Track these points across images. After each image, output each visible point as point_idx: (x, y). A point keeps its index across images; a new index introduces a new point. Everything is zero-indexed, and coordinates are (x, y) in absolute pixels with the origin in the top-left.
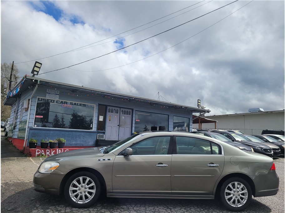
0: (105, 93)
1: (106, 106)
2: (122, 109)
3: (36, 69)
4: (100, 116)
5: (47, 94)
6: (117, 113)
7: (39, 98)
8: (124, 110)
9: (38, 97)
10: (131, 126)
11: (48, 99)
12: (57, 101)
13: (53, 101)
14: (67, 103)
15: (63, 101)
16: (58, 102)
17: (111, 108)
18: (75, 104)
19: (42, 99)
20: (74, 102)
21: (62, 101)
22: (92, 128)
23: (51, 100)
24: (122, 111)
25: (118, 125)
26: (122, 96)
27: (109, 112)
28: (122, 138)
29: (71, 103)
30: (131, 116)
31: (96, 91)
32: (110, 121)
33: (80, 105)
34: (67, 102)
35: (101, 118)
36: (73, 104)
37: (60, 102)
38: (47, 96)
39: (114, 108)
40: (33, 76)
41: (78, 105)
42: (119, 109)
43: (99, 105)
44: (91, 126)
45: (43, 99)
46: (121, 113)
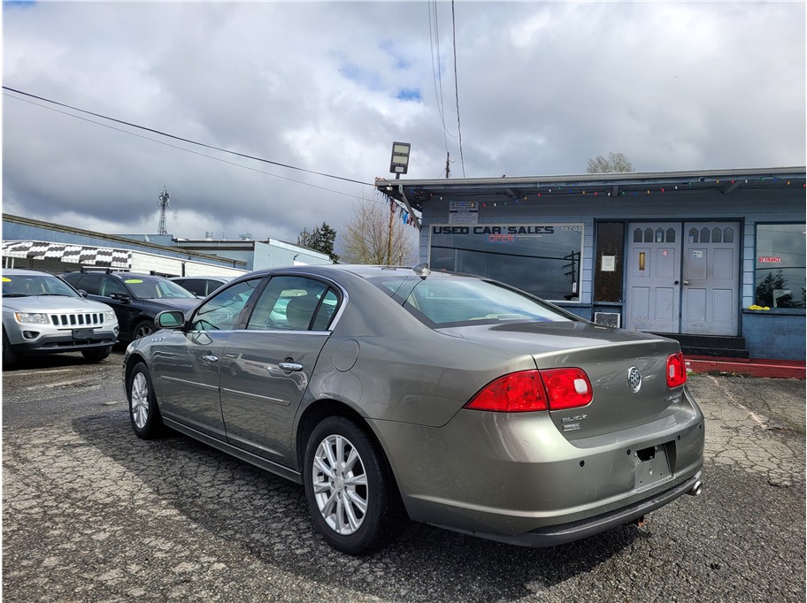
0: (582, 182)
1: (625, 223)
2: (689, 226)
3: (398, 160)
4: (603, 257)
5: (451, 215)
6: (671, 239)
7: (434, 228)
8: (699, 227)
9: (431, 226)
10: (735, 281)
11: (453, 228)
12: (475, 228)
13: (465, 231)
14: (499, 230)
15: (491, 226)
16: (478, 230)
17: (643, 227)
18: (522, 230)
19: (441, 228)
20: (518, 226)
21: (487, 225)
22: (576, 295)
23: (462, 228)
24: (693, 233)
25: (676, 283)
26: (648, 179)
27: (637, 240)
28: (695, 325)
29: (510, 228)
30: (734, 245)
31: (550, 183)
32: (642, 268)
33: (537, 230)
34: (499, 228)
35: (608, 264)
36: (515, 232)
37: (482, 231)
38: (450, 218)
39: (654, 227)
40: (398, 177)
41: (529, 232)
42: (677, 227)
43: (597, 222)
44: (574, 290)
45: (445, 228)
46: (689, 240)
